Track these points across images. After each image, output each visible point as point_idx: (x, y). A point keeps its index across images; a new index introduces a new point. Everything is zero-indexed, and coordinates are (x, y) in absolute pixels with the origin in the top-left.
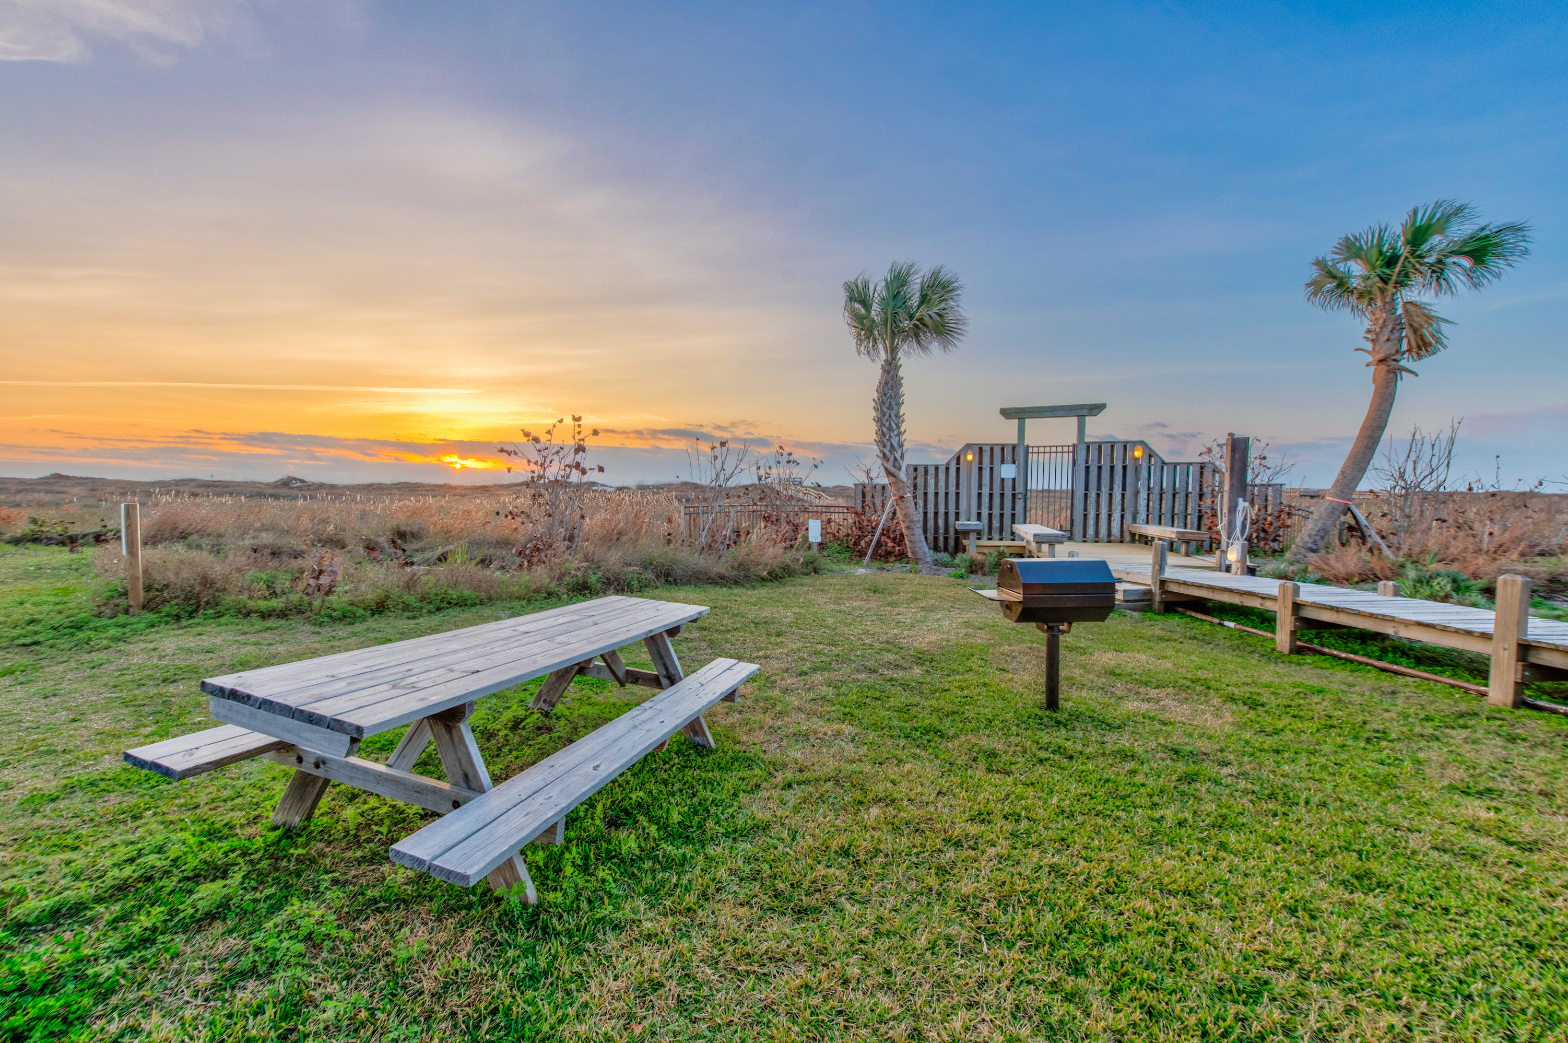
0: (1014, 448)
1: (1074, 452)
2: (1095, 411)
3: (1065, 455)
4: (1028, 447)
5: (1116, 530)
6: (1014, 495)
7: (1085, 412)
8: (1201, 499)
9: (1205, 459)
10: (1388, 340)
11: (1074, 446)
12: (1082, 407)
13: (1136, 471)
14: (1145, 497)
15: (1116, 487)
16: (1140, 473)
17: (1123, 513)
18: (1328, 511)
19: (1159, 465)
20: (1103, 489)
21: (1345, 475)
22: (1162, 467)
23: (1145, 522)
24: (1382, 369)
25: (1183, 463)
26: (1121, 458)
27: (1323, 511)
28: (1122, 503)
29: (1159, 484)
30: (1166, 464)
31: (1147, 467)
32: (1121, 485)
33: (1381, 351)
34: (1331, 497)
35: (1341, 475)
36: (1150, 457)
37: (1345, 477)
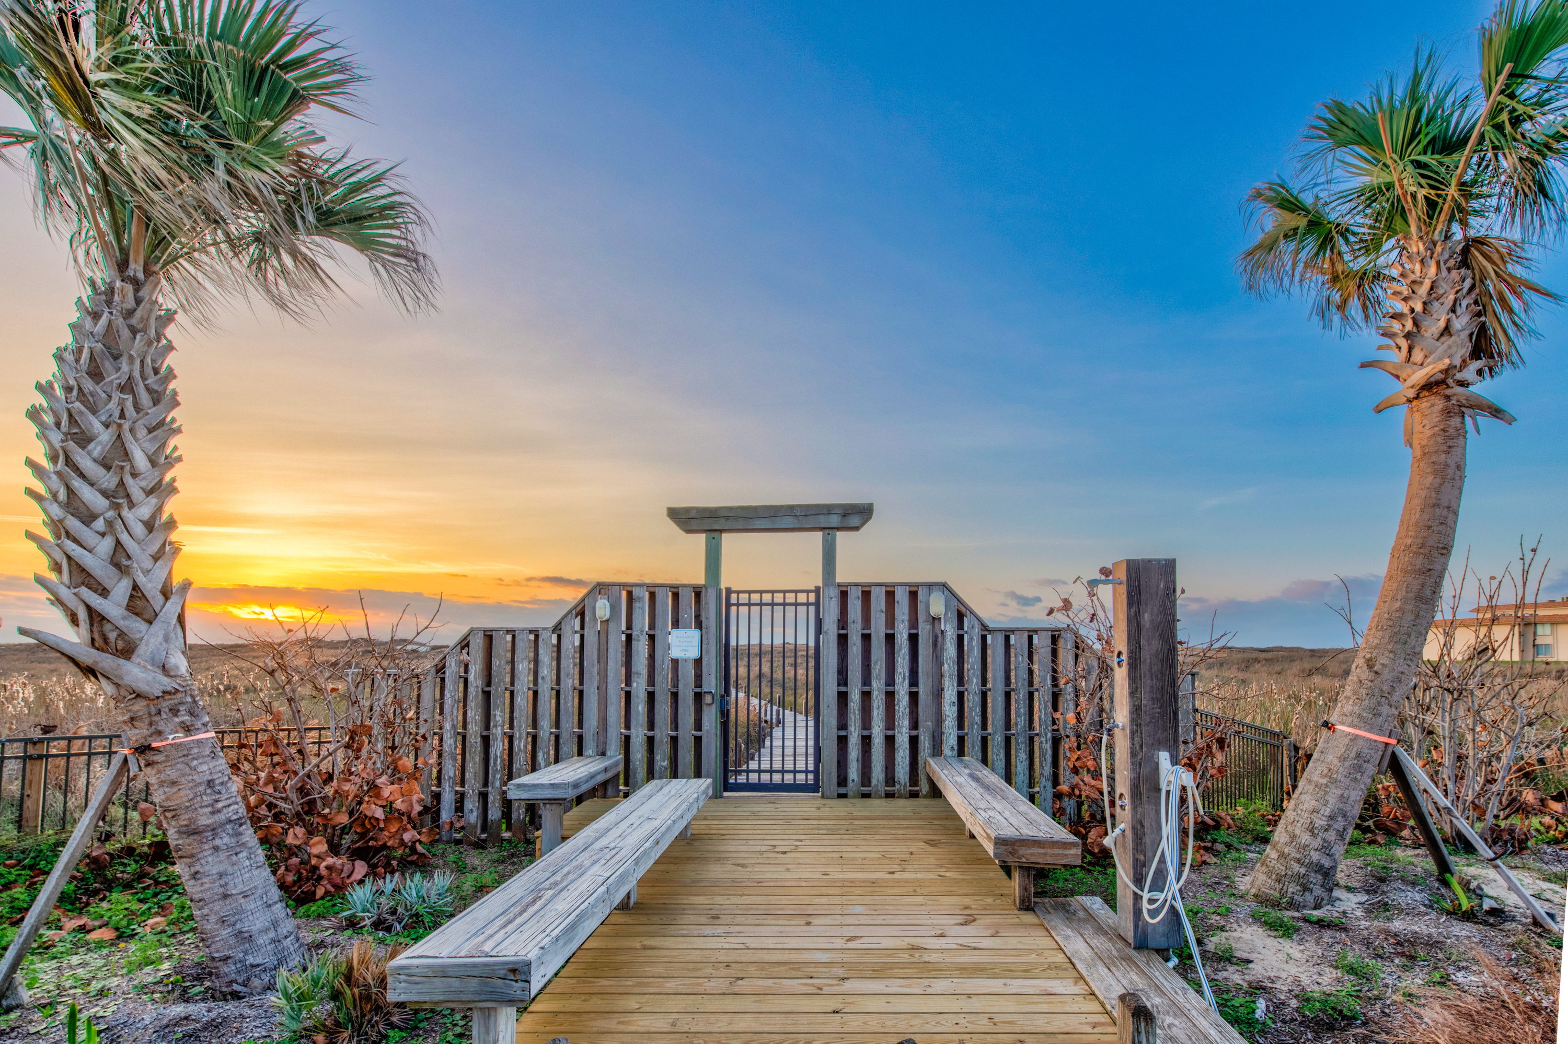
0: (698, 594)
1: (817, 604)
2: (854, 521)
3: (802, 610)
4: (729, 591)
5: (902, 771)
6: (698, 697)
7: (834, 520)
8: (1055, 708)
9: (1060, 620)
10: (1447, 330)
11: (817, 590)
12: (828, 509)
13: (935, 644)
14: (954, 699)
15: (898, 679)
16: (942, 650)
17: (914, 733)
18: (1347, 764)
19: (976, 632)
20: (875, 684)
21: (1376, 668)
22: (984, 638)
23: (955, 752)
24: (1433, 405)
25: (1021, 630)
26: (906, 617)
27: (1336, 761)
28: (911, 713)
29: (979, 673)
30: (990, 631)
31: (955, 637)
32: (907, 674)
33: (1429, 360)
34: (1351, 725)
35: (1365, 668)
36: (960, 617)
37: (1376, 673)
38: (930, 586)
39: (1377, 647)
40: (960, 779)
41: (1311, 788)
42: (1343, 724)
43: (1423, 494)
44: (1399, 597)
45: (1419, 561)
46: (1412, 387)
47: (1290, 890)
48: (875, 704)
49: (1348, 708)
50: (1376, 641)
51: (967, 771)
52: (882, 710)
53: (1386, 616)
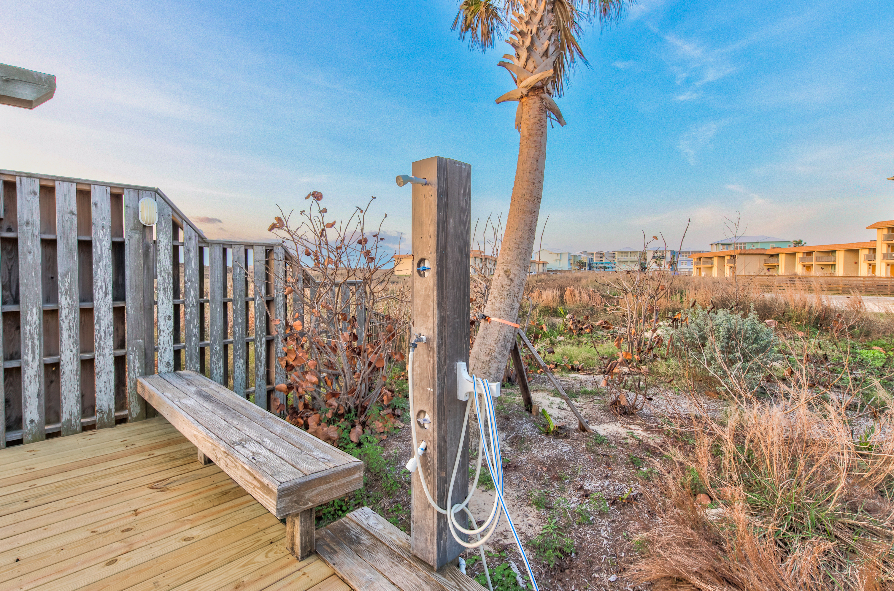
2: (25, 94)
5: (104, 398)
10: (546, 53)
13: (146, 254)
14: (170, 312)
15: (98, 294)
16: (155, 261)
17: (120, 352)
18: (500, 344)
19: (194, 244)
20: (63, 300)
21: (511, 277)
22: (201, 250)
23: (172, 368)
24: (535, 103)
25: (239, 244)
26: (107, 223)
27: (493, 344)
28: (116, 330)
29: (197, 285)
30: (209, 244)
31: (170, 248)
32: (110, 288)
33: (536, 70)
34: (500, 317)
35: (505, 276)
36: (176, 227)
37: (511, 280)
38: (139, 190)
39: (510, 262)
40: (190, 402)
41: (479, 365)
42: (495, 316)
43: (530, 160)
44: (521, 229)
45: (530, 205)
46: (526, 87)
47: (473, 443)
48: (64, 325)
49: (497, 305)
50: (509, 258)
51: (193, 389)
52: (75, 331)
53: (514, 241)
